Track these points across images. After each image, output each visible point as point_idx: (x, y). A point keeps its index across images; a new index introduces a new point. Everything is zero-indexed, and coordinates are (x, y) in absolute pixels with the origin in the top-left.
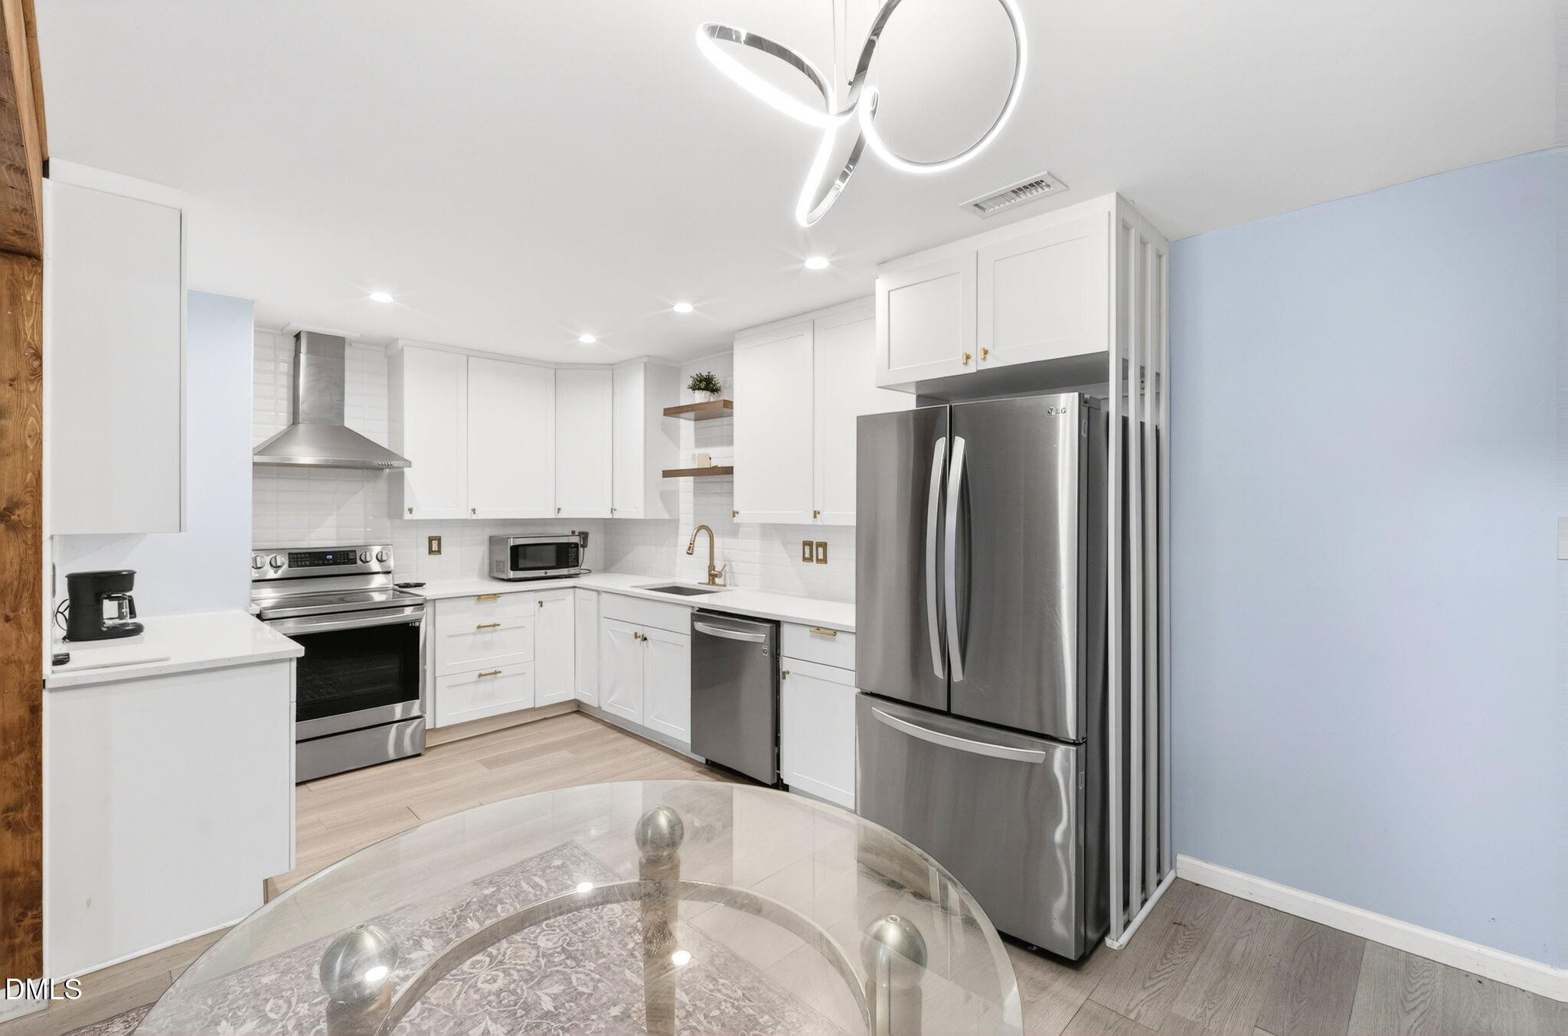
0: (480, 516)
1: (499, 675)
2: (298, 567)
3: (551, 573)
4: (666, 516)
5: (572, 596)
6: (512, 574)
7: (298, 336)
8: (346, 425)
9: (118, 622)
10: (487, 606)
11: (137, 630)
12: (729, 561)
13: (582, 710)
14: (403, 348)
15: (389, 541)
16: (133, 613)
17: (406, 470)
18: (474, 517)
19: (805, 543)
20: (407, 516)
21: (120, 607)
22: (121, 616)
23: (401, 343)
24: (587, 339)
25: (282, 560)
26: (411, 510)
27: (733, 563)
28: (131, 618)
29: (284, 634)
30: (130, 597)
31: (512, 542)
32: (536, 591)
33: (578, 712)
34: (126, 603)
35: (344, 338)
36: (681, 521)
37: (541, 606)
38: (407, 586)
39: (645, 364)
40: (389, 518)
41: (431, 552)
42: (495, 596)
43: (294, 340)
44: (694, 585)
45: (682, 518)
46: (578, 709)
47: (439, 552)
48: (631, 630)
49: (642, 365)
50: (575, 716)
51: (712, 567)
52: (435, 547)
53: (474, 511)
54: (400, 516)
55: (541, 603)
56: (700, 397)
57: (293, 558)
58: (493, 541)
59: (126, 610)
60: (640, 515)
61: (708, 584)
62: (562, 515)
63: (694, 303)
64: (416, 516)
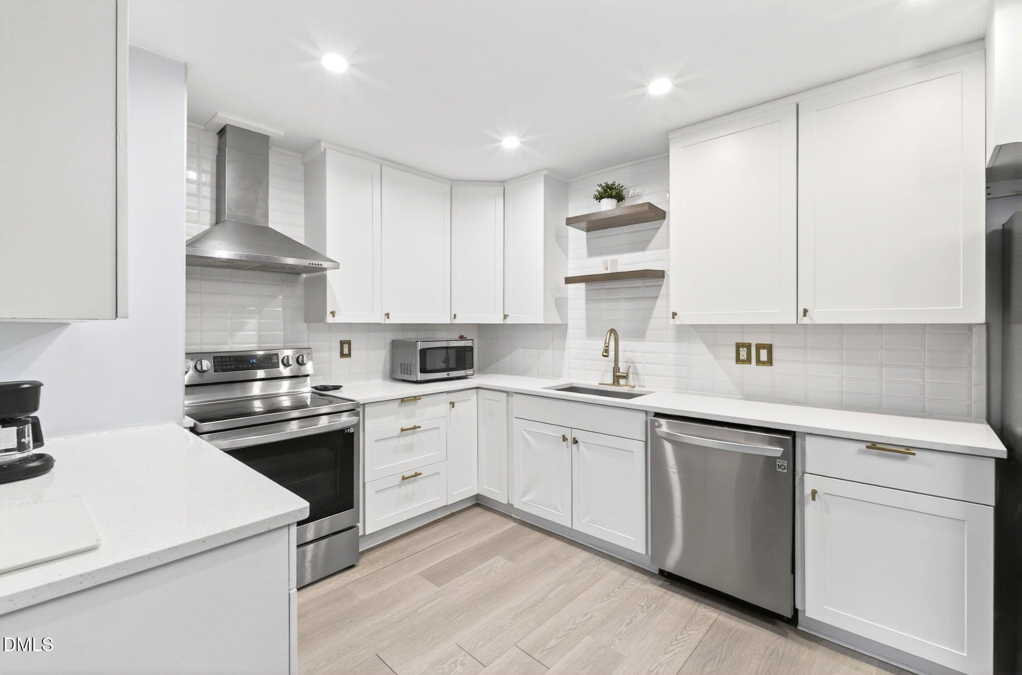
0: (393, 320)
1: (419, 477)
2: (224, 371)
3: (453, 374)
4: (559, 322)
5: (475, 397)
6: (420, 376)
7: (222, 132)
8: (269, 226)
9: (18, 456)
10: (408, 408)
11: (44, 464)
12: (633, 363)
13: (483, 504)
14: (325, 149)
15: (305, 345)
16: (38, 440)
17: (330, 274)
18: (387, 321)
19: (739, 346)
20: (330, 319)
21: (20, 435)
22: (21, 447)
23: (323, 145)
24: (511, 143)
25: (206, 364)
26: (333, 313)
27: (637, 365)
28: (35, 447)
29: (221, 450)
30: (36, 418)
31: (420, 346)
32: (448, 392)
33: (477, 505)
34: (28, 428)
35: (268, 136)
36: (569, 327)
37: (453, 407)
38: (326, 388)
39: (545, 175)
40: (305, 322)
41: (342, 355)
42: (415, 398)
43: (216, 137)
44: (596, 386)
45: (571, 324)
46: (479, 503)
47: (349, 355)
48: (559, 432)
49: (542, 178)
50: (478, 510)
51: (616, 369)
52: (346, 351)
53: (387, 315)
54: (322, 318)
55: (453, 404)
56: (608, 205)
57: (217, 362)
58: (395, 346)
59: (29, 439)
60: (540, 320)
61: (613, 384)
62: (457, 321)
63: (675, 78)
64: (338, 319)
